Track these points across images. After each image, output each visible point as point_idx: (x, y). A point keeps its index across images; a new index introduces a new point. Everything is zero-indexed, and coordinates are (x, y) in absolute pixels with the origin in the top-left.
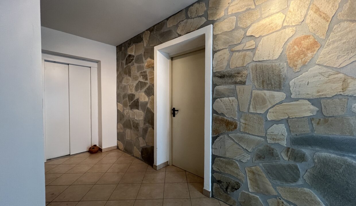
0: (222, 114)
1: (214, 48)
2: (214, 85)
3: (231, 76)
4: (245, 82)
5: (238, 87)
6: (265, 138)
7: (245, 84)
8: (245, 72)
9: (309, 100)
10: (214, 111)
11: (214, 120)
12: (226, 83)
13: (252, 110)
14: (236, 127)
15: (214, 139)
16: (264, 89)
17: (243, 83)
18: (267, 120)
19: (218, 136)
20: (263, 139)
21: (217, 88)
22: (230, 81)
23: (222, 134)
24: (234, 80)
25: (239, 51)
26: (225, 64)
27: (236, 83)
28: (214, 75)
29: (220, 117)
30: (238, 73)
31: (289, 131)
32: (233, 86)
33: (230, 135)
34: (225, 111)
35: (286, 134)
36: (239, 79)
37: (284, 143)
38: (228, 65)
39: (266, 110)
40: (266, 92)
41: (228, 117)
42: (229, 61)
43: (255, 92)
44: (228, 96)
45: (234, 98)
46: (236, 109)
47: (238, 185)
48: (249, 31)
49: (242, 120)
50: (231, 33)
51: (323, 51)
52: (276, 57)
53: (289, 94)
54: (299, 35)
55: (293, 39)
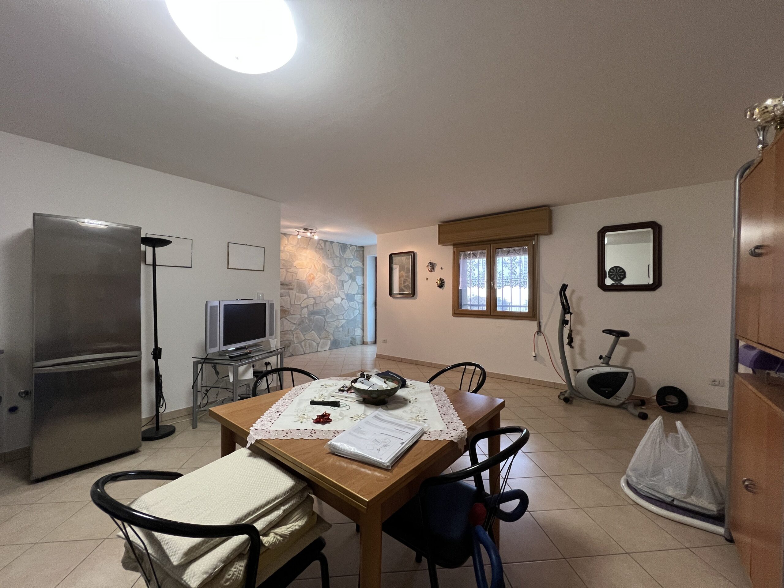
0: (282, 306)
3: (287, 285)
5: (290, 291)
6: (301, 315)
8: (293, 284)
12: (284, 289)
13: (296, 303)
14: (289, 313)
16: (300, 293)
17: (292, 289)
18: (301, 307)
22: (286, 287)
24: (288, 287)
25: (290, 272)
26: (284, 278)
27: (289, 289)
30: (290, 284)
31: (308, 310)
32: (287, 291)
33: (286, 318)
34: (285, 304)
35: (307, 312)
36: (291, 287)
37: (306, 316)
38: (286, 278)
39: (301, 302)
41: (287, 308)
42: (286, 276)
43: (297, 294)
44: (285, 296)
45: (288, 297)
46: (289, 302)
47: (290, 343)
48: (295, 264)
49: (292, 308)
50: (286, 261)
51: (315, 281)
52: (304, 279)
53: (308, 296)
54: (310, 273)
55: (309, 273)
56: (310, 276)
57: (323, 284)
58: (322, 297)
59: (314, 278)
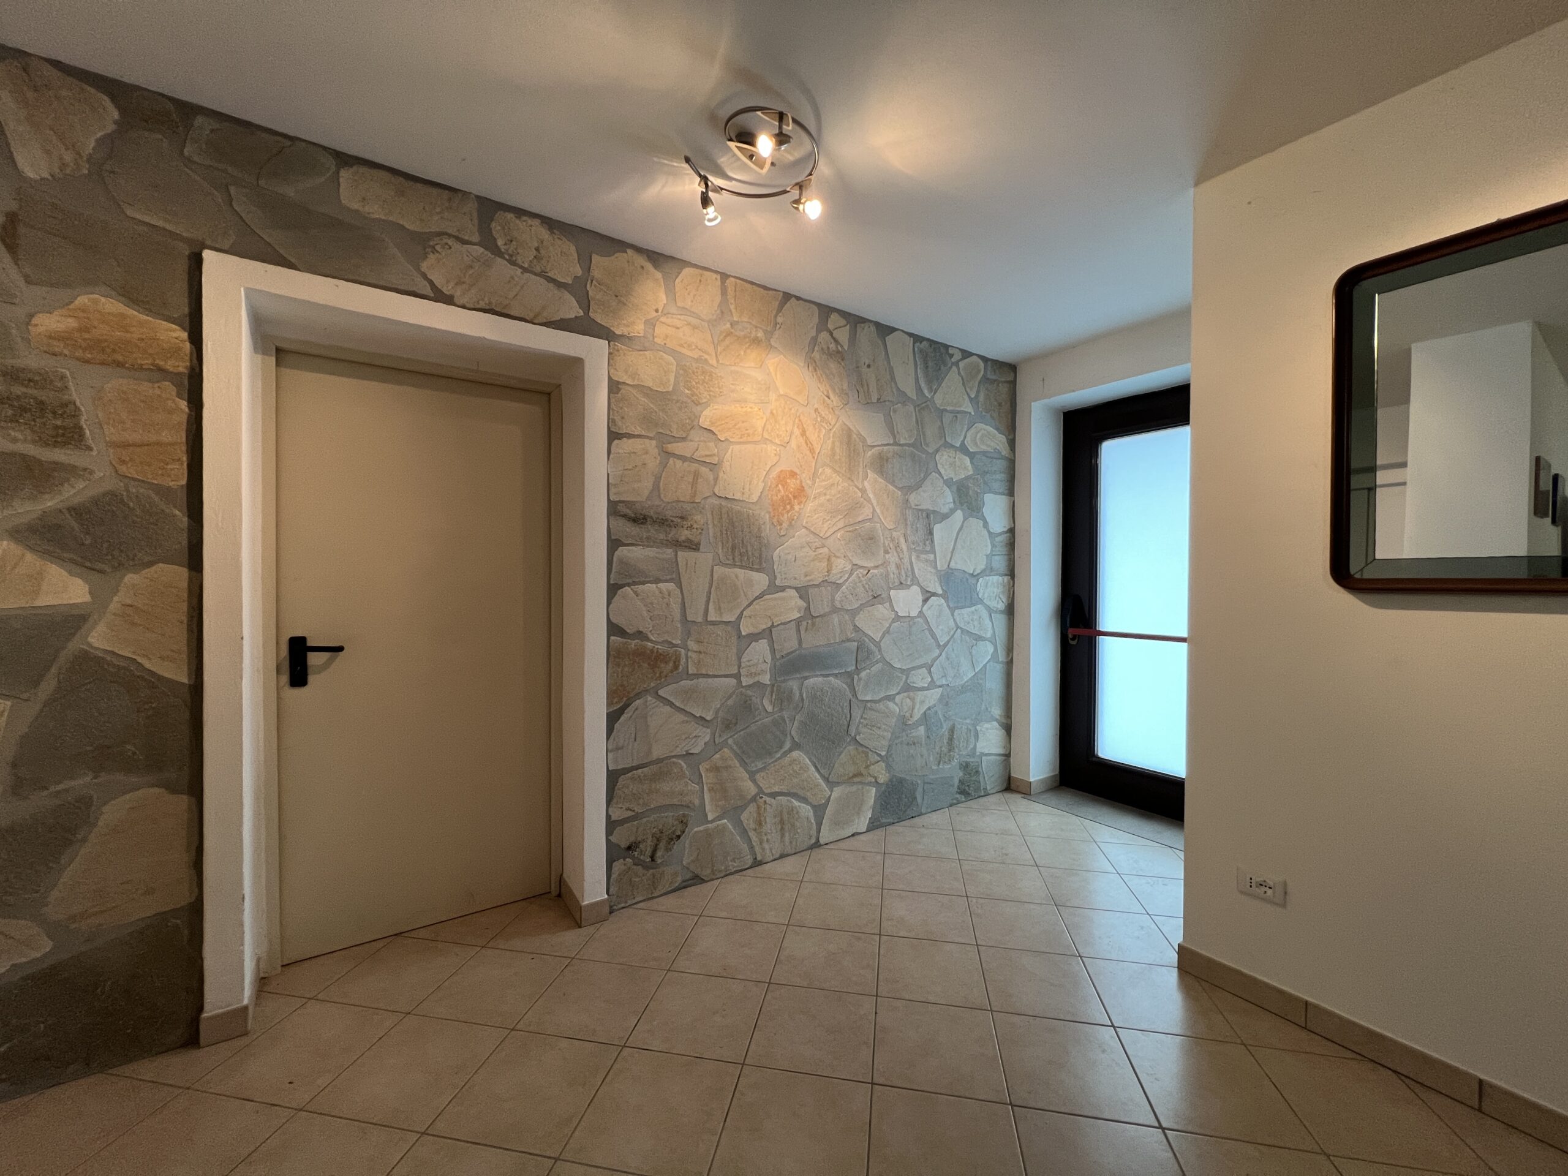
0: (640, 635)
1: (611, 421)
2: (614, 544)
3: (663, 522)
4: (699, 544)
5: (683, 555)
6: (737, 676)
7: (699, 550)
8: (698, 517)
9: (796, 589)
10: (614, 629)
11: (614, 656)
12: (648, 542)
13: (712, 617)
14: (676, 667)
15: (613, 718)
16: (735, 566)
17: (693, 546)
18: (739, 636)
19: (626, 706)
20: (733, 681)
21: (622, 552)
22: (662, 536)
23: (638, 696)
24: (672, 534)
25: (683, 459)
26: (647, 485)
27: (677, 544)
28: (614, 509)
29: (633, 644)
30: (682, 518)
31: (773, 651)
32: (669, 552)
33: (661, 692)
34: (646, 626)
35: (769, 659)
36: (684, 534)
37: (766, 679)
38: (656, 486)
39: (738, 612)
40: (738, 571)
41: (656, 640)
42: (658, 478)
43: (719, 570)
44: (657, 581)
45: (671, 586)
46: (677, 615)
47: (684, 822)
48: (706, 417)
49: (692, 644)
50: (662, 397)
51: (810, 506)
52: (755, 498)
53: (773, 578)
54: (784, 466)
55: (778, 470)
56: (782, 479)
57: (841, 524)
58: (838, 586)
59: (800, 493)
